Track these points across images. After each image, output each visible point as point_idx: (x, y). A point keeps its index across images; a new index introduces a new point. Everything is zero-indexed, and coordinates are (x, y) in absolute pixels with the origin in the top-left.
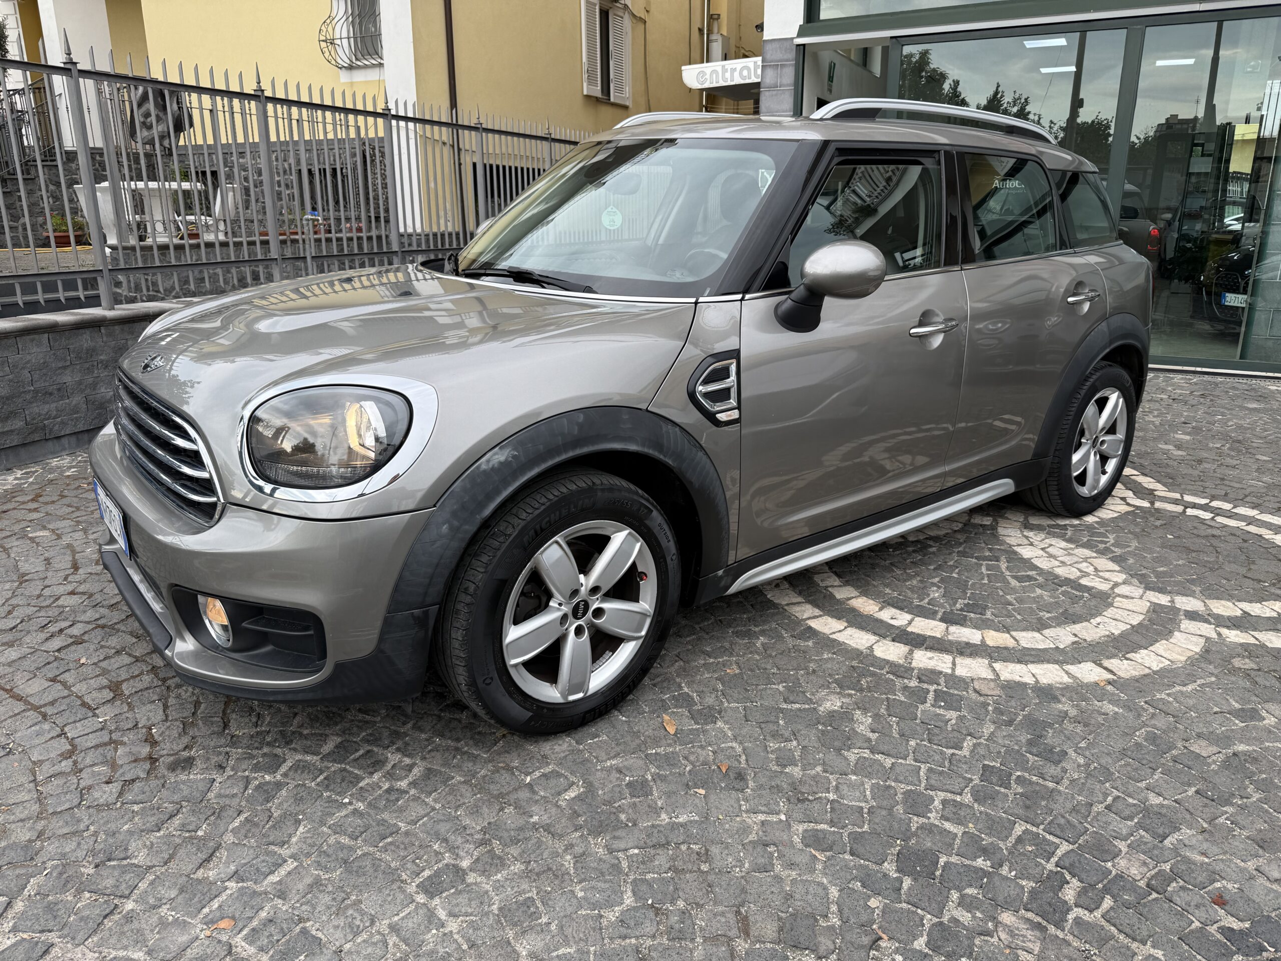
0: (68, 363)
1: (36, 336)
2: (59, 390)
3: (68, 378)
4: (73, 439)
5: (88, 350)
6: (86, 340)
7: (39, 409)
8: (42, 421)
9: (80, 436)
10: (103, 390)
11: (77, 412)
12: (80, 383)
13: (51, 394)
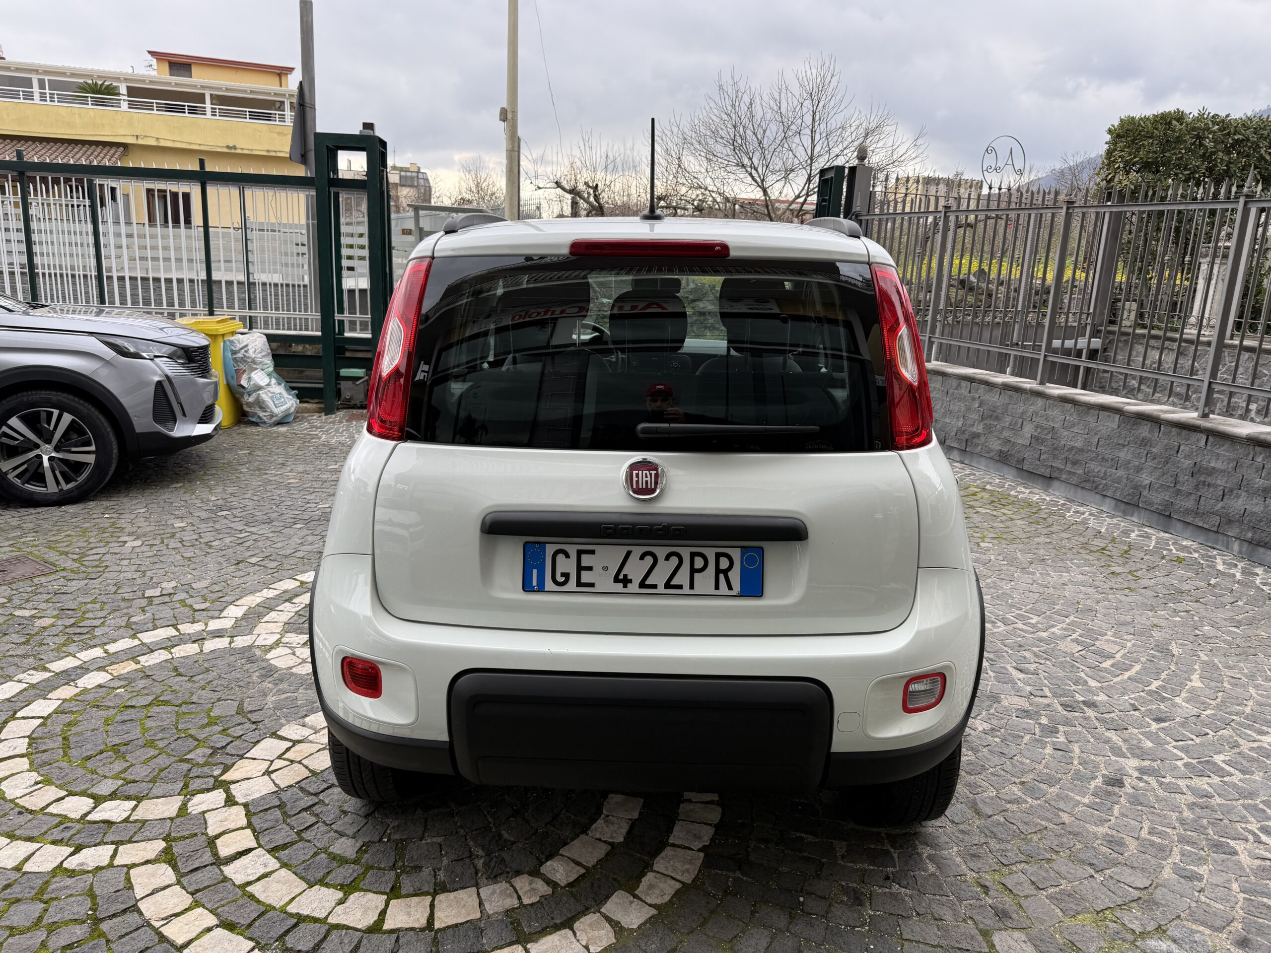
0: (1126, 443)
1: (1112, 415)
2: (1112, 460)
3: (1124, 455)
4: (1113, 502)
5: (1143, 439)
6: (1144, 430)
7: (1094, 466)
8: (1094, 476)
9: (1119, 503)
10: (1144, 476)
11: (1118, 483)
12: (1129, 462)
13: (1107, 461)
